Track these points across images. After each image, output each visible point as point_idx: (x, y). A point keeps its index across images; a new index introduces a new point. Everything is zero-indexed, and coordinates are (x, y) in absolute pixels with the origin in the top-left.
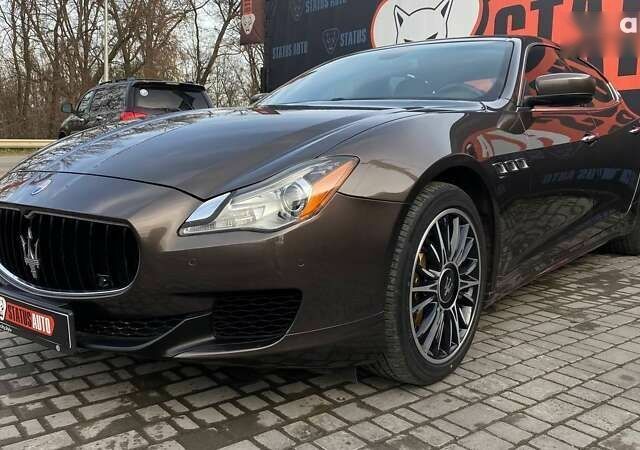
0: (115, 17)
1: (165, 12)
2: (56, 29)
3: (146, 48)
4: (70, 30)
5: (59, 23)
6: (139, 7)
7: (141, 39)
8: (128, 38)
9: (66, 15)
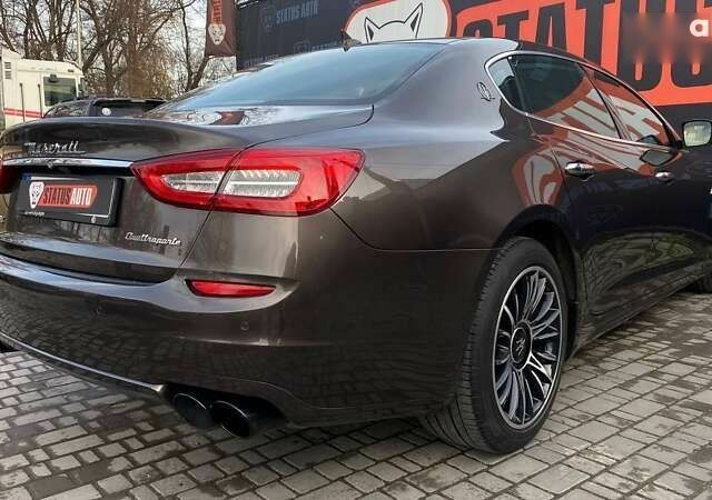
0: (93, 16)
1: (149, 11)
2: (26, 32)
3: (129, 51)
4: (41, 33)
5: (29, 25)
6: (120, 5)
7: (122, 41)
8: (109, 41)
9: (36, 16)
